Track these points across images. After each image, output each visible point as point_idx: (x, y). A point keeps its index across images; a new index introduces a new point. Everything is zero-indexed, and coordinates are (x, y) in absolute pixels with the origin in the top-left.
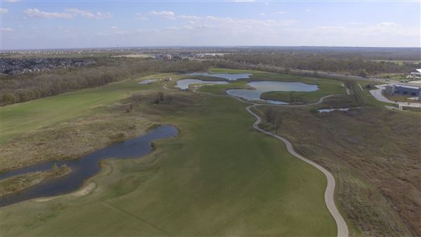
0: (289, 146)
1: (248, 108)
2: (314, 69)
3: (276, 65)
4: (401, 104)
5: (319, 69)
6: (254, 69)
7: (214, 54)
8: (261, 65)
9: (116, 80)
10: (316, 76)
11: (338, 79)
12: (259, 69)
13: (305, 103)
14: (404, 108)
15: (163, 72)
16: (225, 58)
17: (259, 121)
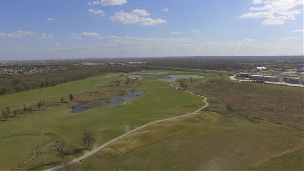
0: (192, 93)
1: (171, 84)
2: (203, 69)
3: (181, 67)
4: (240, 81)
5: (206, 69)
6: (168, 69)
7: (140, 62)
8: (171, 67)
9: (93, 76)
10: (204, 72)
11: (215, 73)
12: (171, 70)
13: (197, 82)
14: (241, 82)
15: (115, 72)
16: (148, 64)
17: (177, 88)
